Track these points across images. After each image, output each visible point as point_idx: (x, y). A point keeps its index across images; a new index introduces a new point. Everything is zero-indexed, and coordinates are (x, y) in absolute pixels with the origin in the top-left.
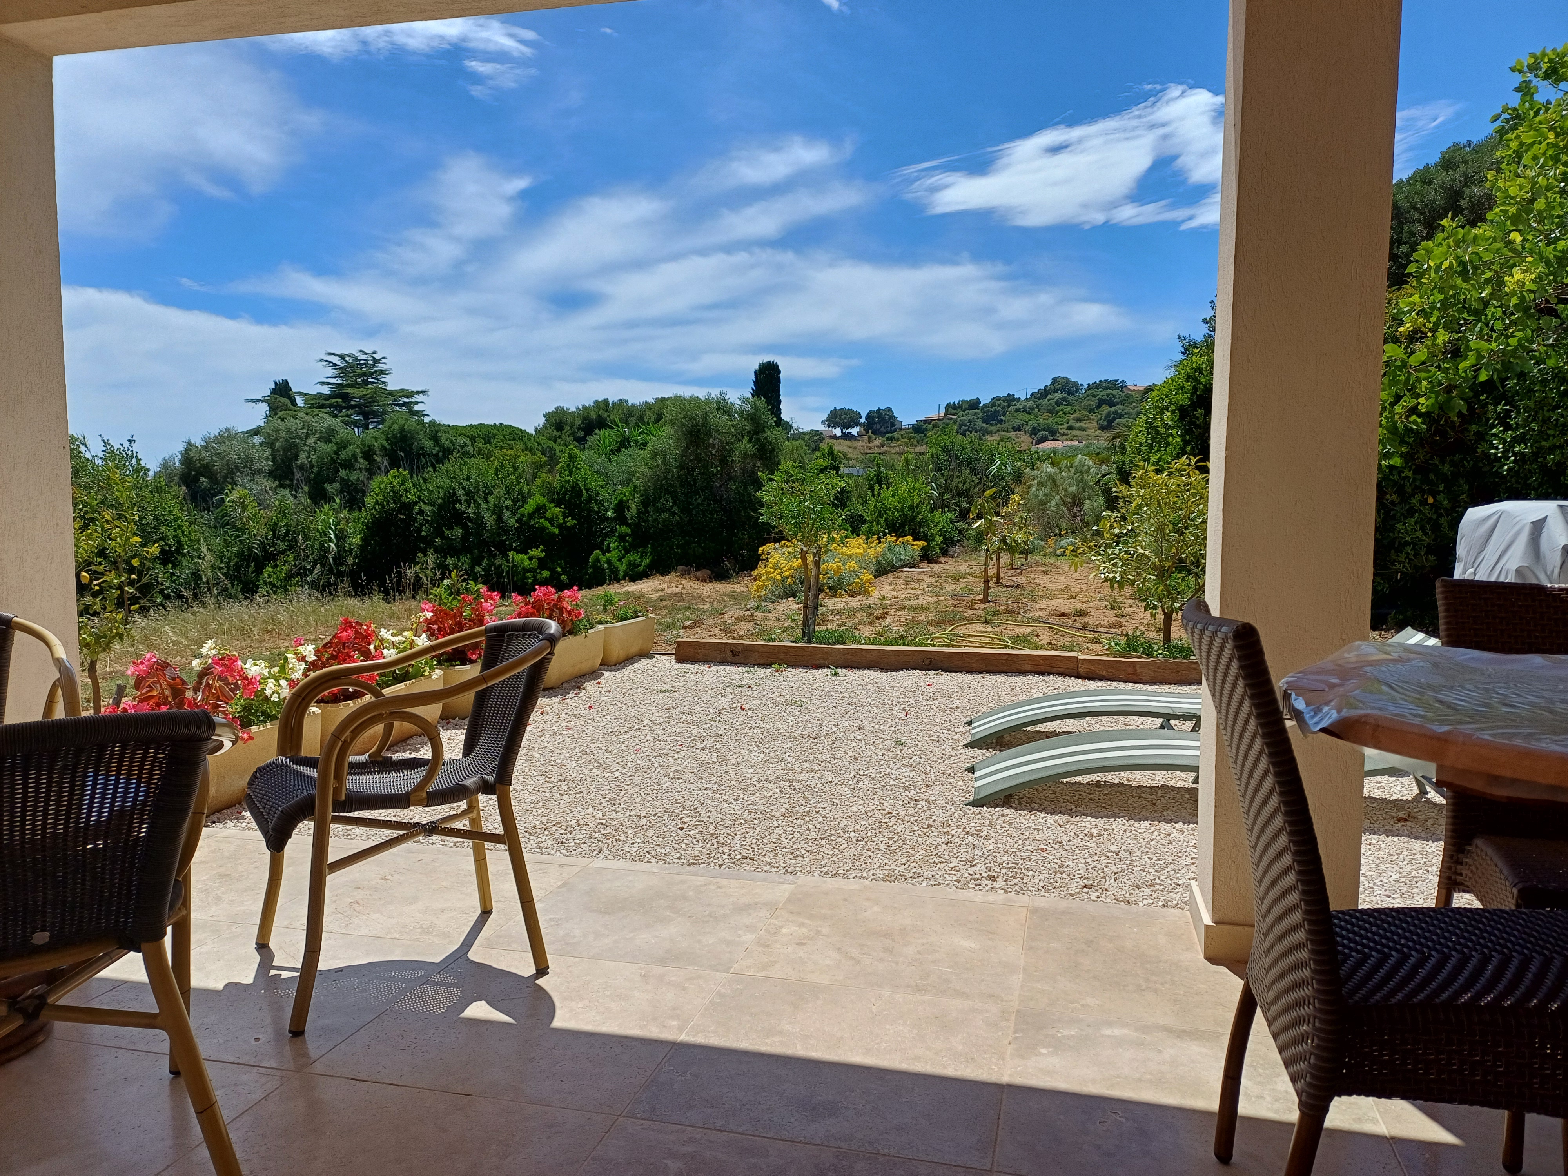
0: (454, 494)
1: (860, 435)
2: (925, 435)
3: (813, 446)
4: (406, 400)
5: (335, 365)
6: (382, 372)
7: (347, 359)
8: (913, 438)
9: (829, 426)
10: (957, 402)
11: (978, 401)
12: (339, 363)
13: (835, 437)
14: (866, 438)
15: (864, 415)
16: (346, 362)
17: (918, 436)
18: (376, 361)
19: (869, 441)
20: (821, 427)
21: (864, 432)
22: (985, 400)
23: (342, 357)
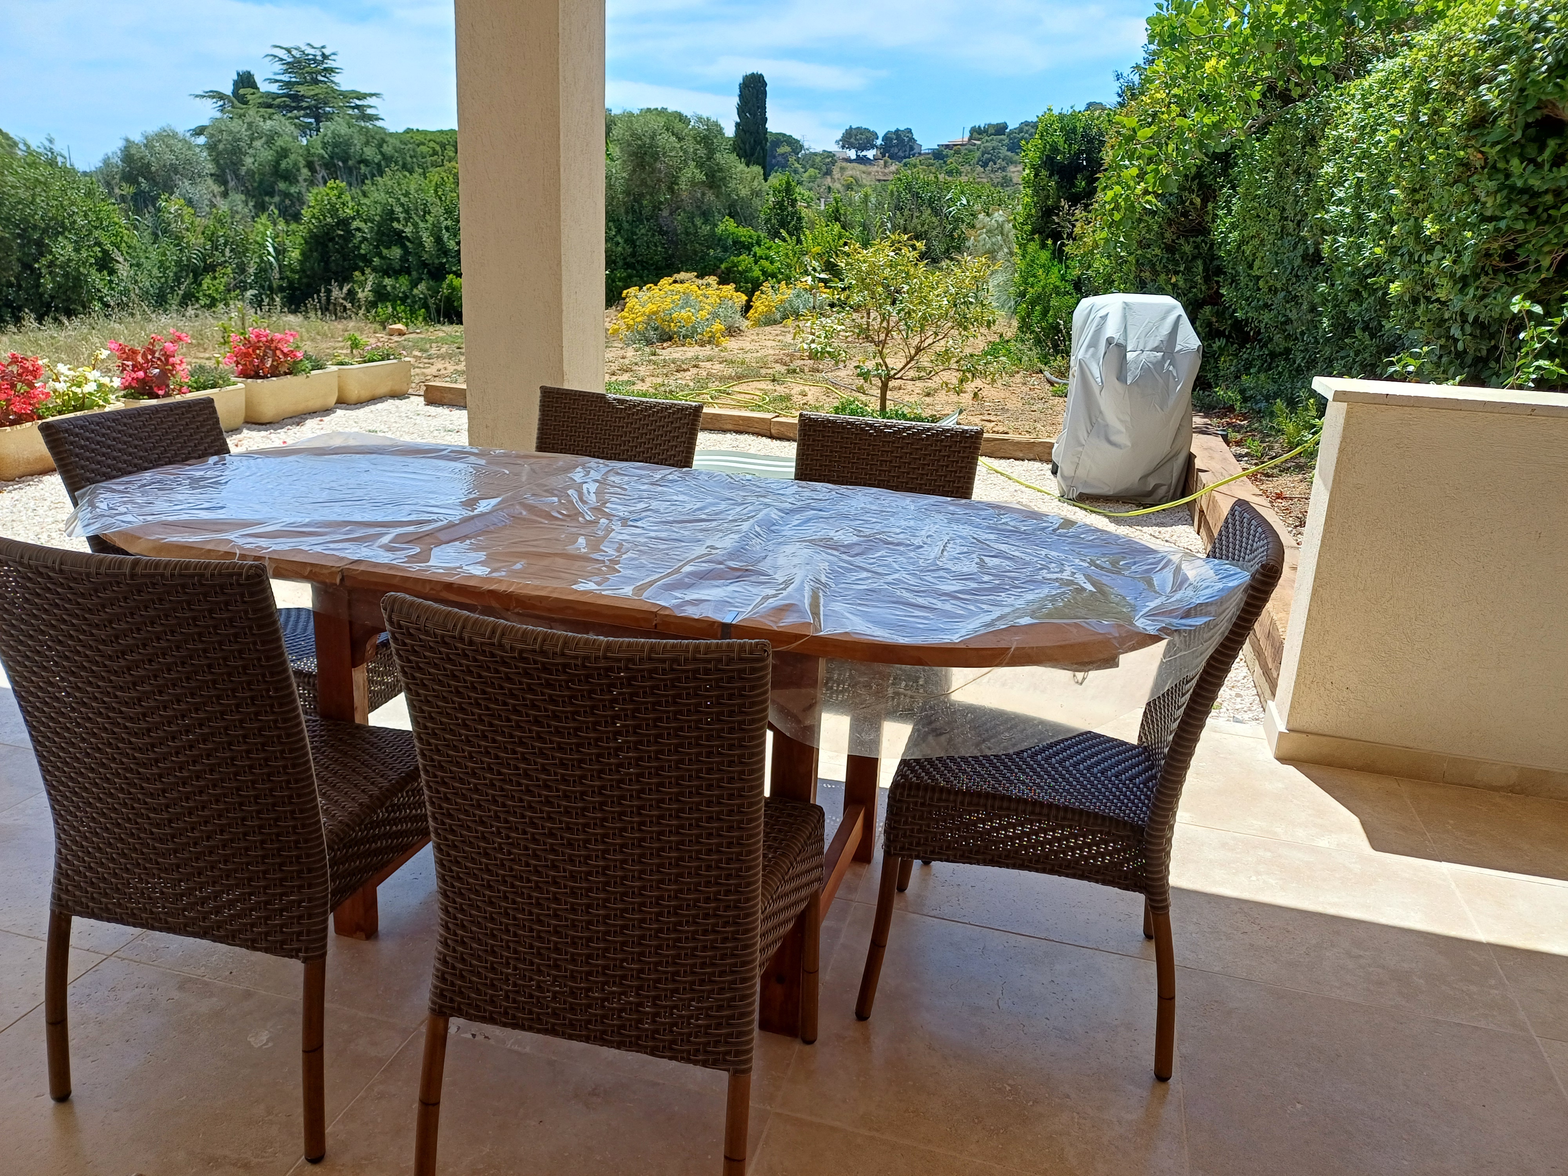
0: (392, 212)
1: (876, 159)
2: (945, 162)
3: (824, 169)
4: (358, 102)
5: (281, 60)
6: (331, 70)
7: (294, 52)
8: (932, 165)
9: (843, 147)
10: (982, 126)
11: (1005, 126)
12: (285, 57)
13: (849, 160)
14: (882, 162)
15: (881, 135)
16: (294, 57)
17: (938, 163)
18: (325, 57)
19: (885, 166)
20: (834, 148)
21: (880, 156)
22: (1012, 125)
23: (289, 51)
